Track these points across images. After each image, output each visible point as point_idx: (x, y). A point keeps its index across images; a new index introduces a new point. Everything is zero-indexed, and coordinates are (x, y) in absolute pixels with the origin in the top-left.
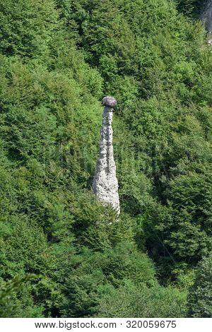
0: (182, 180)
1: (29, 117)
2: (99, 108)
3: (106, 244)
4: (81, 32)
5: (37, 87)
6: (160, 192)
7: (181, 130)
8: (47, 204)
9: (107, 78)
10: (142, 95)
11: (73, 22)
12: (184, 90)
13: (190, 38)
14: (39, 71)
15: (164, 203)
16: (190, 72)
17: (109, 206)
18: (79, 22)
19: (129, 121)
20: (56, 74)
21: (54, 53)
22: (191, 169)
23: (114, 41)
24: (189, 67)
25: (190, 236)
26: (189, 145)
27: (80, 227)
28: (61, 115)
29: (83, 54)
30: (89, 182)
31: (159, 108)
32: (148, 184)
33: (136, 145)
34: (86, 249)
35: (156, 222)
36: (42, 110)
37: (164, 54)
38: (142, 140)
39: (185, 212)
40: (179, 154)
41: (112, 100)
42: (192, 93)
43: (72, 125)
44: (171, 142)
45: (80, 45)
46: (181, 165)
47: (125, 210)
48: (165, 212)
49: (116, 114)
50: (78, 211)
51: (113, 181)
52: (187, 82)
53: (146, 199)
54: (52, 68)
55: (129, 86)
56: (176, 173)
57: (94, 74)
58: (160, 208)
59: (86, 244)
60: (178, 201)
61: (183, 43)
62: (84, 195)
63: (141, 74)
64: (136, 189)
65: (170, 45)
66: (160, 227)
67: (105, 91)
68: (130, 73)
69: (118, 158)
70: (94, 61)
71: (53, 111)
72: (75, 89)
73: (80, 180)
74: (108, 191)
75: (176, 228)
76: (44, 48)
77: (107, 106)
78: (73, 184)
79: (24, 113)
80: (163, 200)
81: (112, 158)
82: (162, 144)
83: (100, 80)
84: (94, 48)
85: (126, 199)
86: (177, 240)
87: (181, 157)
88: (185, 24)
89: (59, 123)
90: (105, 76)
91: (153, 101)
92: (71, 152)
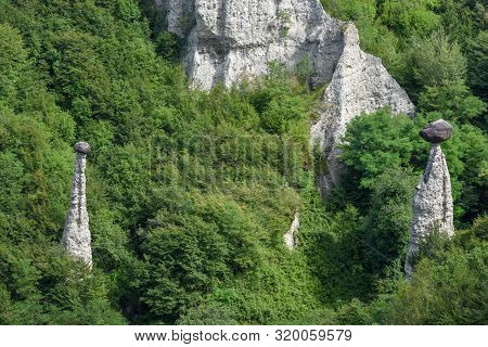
0: (161, 231)
2: (69, 152)
3: (76, 302)
4: (52, 72)
6: (136, 246)
8: (11, 259)
9: (79, 122)
10: (118, 141)
11: (43, 62)
12: (163, 136)
13: (169, 82)
14: (5, 113)
15: (141, 258)
16: (170, 118)
17: (81, 260)
18: (50, 62)
19: (104, 169)
20: (24, 117)
21: (21, 95)
22: (171, 221)
23: (88, 83)
24: (169, 112)
25: (168, 293)
26: (168, 195)
27: (47, 283)
28: (29, 161)
29: (53, 96)
30: (58, 235)
31: (135, 154)
32: (123, 236)
34: (54, 307)
35: (132, 277)
36: (8, 156)
37: (142, 97)
38: (118, 190)
39: (163, 267)
40: (158, 205)
41: (85, 146)
43: (40, 172)
44: (149, 192)
45: (50, 87)
46: (160, 217)
47: (98, 265)
48: (141, 267)
49: (90, 162)
50: (45, 266)
51: (86, 233)
52: (167, 129)
53: (121, 253)
54: (19, 110)
55: (104, 130)
56: (155, 226)
57: (66, 118)
58: (137, 262)
59: (54, 302)
60: (156, 255)
61: (163, 88)
62: (54, 249)
63: (115, 116)
64: (109, 243)
65: (149, 89)
66: (136, 284)
67: (78, 136)
68: (105, 116)
69: (91, 208)
70: (66, 104)
71: (20, 157)
72: (44, 133)
73: (49, 232)
74: (80, 243)
75: (153, 284)
76: (11, 88)
77: (80, 152)
78: (41, 237)
80: (139, 254)
81: (84, 208)
82: (139, 194)
83: (72, 124)
84: (67, 89)
86: (153, 297)
87: (159, 208)
88: (163, 67)
91: (130, 148)
92: (40, 201)
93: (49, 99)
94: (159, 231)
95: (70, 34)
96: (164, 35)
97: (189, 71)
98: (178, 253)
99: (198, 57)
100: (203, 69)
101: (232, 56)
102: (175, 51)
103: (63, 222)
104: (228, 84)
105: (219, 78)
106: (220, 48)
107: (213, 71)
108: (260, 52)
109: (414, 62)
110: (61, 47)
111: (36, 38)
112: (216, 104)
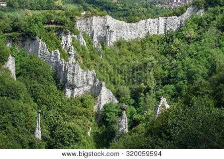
0: (58, 131)
1: (18, 115)
2: (36, 112)
4: (32, 94)
5: (20, 107)
6: (52, 135)
7: (58, 119)
8: (22, 138)
9: (39, 105)
10: (48, 110)
11: (30, 91)
12: (59, 108)
13: (60, 96)
14: (21, 103)
15: (53, 138)
17: (39, 138)
18: (32, 91)
19: (44, 116)
20: (25, 104)
21: (25, 99)
22: (60, 129)
23: (41, 96)
24: (60, 103)
26: (60, 123)
27: (31, 144)
28: (27, 115)
29: (32, 99)
30: (33, 132)
31: (52, 113)
32: (49, 133)
33: (46, 123)
35: (51, 143)
36: (22, 113)
37: (54, 99)
38: (48, 122)
39: (58, 140)
40: (57, 125)
41: (40, 111)
42: (61, 109)
43: (29, 117)
44: (55, 122)
45: (32, 97)
46: (58, 128)
47: (43, 140)
49: (41, 115)
50: (30, 140)
51: (40, 132)
52: (60, 107)
53: (48, 137)
54: (24, 102)
55: (44, 107)
57: (36, 104)
58: (52, 139)
60: (57, 137)
61: (59, 97)
62: (32, 136)
63: (47, 104)
64: (45, 134)
65: (55, 97)
66: (52, 144)
67: (38, 108)
68: (45, 104)
69: (41, 126)
70: (35, 101)
71: (24, 114)
72: (30, 108)
73: (31, 132)
74: (38, 135)
75: (56, 144)
76: (23, 97)
77: (39, 112)
78: (29, 133)
79: (17, 114)
80: (53, 137)
81: (39, 126)
82: (53, 123)
83: (37, 106)
84: (36, 97)
85: (43, 137)
88: (59, 92)
89: (26, 117)
90: (38, 104)
91: (50, 111)
92: (29, 124)
93: (31, 100)
94: (57, 131)
95: (37, 84)
96: (59, 84)
97: (65, 93)
98: (62, 137)
99: (67, 90)
100: (69, 92)
101: (75, 89)
102: (62, 88)
103: (34, 129)
104: (74, 96)
105: (72, 95)
106: (72, 87)
107: (71, 93)
108: (82, 88)
109: (118, 91)
110: (35, 87)
111: (29, 85)
112: (71, 101)
